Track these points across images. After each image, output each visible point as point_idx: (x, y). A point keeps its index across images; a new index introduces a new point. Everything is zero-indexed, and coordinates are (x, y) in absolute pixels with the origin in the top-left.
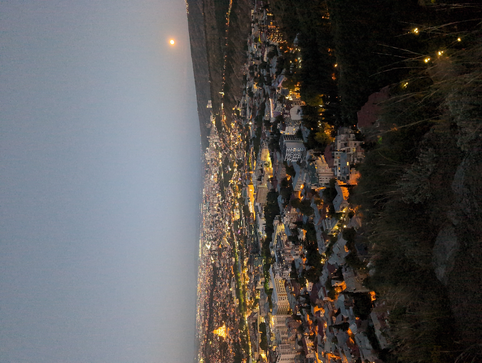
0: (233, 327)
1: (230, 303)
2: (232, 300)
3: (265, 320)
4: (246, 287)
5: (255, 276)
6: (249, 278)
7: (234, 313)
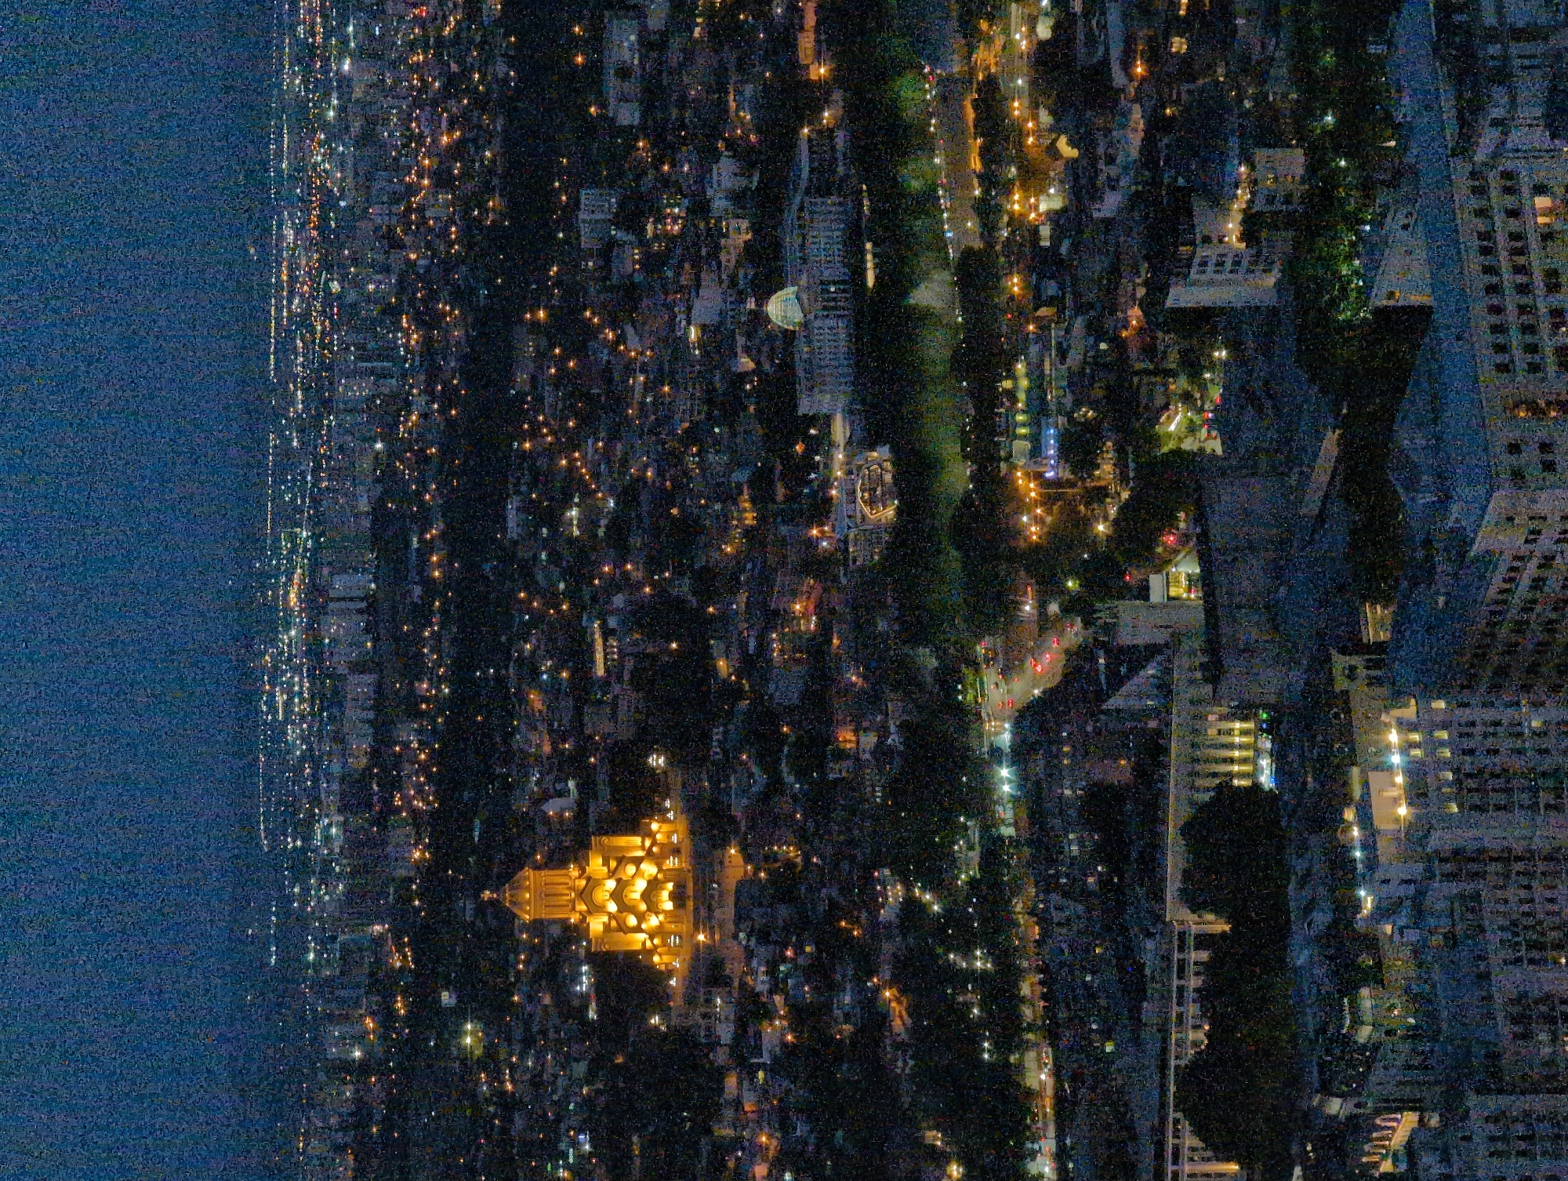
0: (803, 838)
1: (762, 497)
2: (788, 457)
3: (1279, 756)
4: (1015, 284)
5: (1156, 125)
6: (1066, 150)
7: (816, 648)
